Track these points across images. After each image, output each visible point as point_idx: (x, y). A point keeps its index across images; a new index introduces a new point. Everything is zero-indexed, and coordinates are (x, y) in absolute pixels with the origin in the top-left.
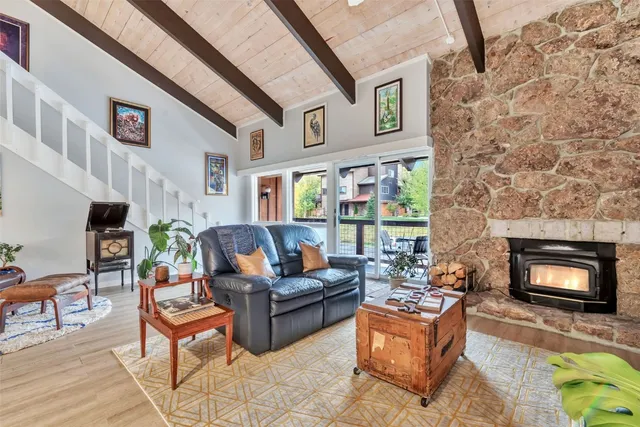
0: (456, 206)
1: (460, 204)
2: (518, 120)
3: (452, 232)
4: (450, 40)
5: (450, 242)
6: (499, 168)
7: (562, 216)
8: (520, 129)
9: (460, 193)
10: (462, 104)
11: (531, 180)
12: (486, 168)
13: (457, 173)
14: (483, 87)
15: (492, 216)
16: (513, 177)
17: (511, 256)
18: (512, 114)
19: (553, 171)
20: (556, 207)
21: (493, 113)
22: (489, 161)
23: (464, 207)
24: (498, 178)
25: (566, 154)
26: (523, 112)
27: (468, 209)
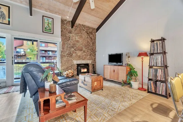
0: (66, 57)
1: (68, 57)
2: (78, 41)
3: (66, 64)
4: (68, 17)
5: (66, 66)
6: (75, 50)
7: (84, 60)
8: (78, 43)
9: (67, 54)
10: (68, 33)
11: (80, 53)
12: (73, 49)
13: (67, 49)
14: (72, 32)
15: (74, 60)
16: (77, 52)
17: (77, 68)
18: (77, 39)
19: (82, 52)
20: (83, 58)
21: (74, 38)
22: (73, 48)
23: (68, 58)
24: (75, 52)
25: (84, 49)
26: (78, 40)
27: (69, 58)
